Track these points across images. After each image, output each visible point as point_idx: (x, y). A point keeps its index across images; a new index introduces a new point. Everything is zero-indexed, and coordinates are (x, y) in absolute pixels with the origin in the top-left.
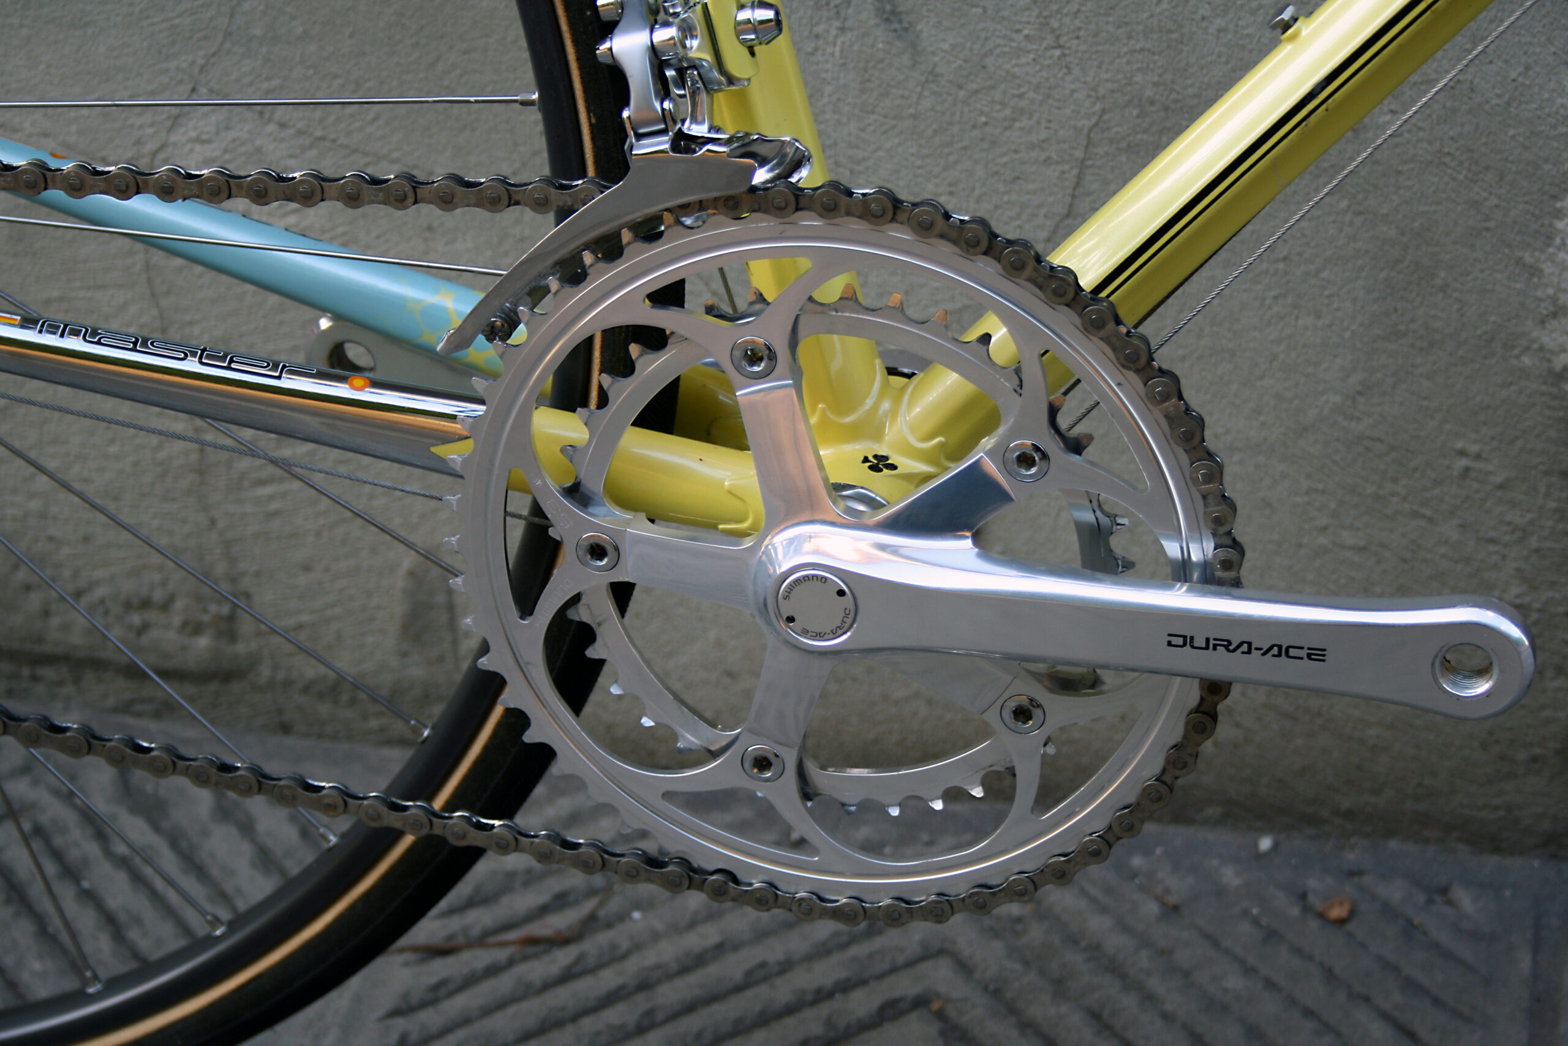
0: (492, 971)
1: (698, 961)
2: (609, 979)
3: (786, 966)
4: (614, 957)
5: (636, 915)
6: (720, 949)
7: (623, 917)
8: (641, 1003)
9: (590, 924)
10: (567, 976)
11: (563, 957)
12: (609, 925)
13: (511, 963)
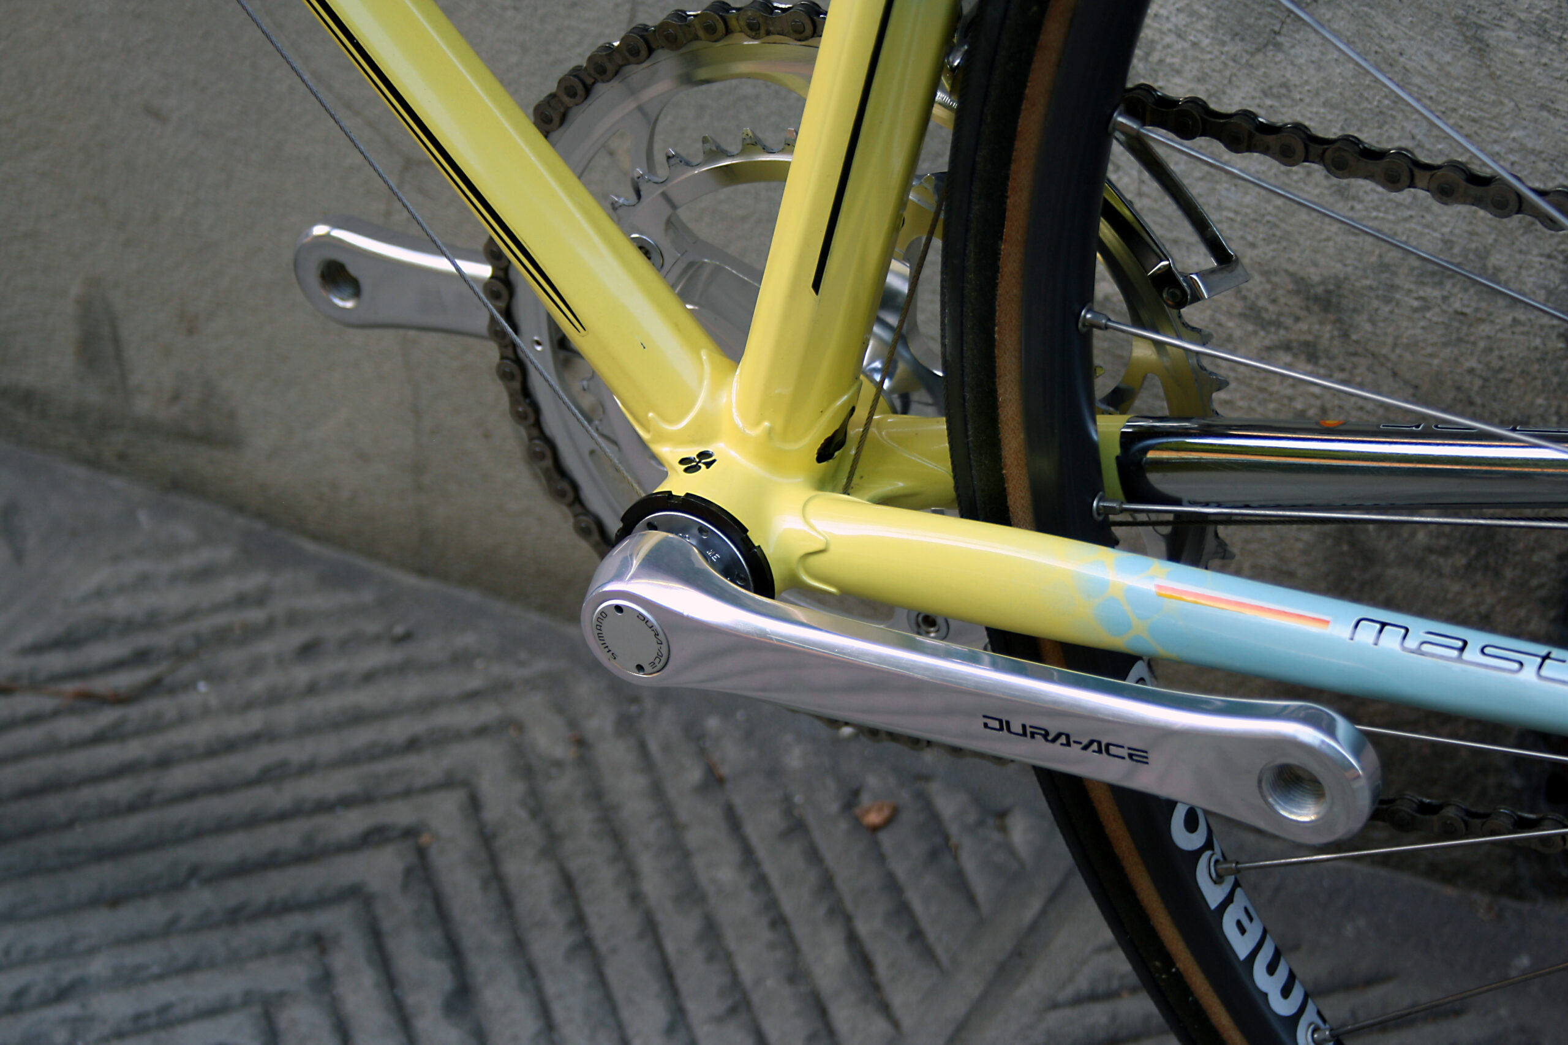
0: (33, 719)
1: (229, 746)
2: (134, 749)
3: (308, 768)
4: (155, 726)
5: (202, 687)
6: (255, 739)
7: (188, 685)
8: (147, 781)
9: (154, 687)
10: (99, 738)
11: (106, 717)
12: (172, 691)
13: (56, 714)
